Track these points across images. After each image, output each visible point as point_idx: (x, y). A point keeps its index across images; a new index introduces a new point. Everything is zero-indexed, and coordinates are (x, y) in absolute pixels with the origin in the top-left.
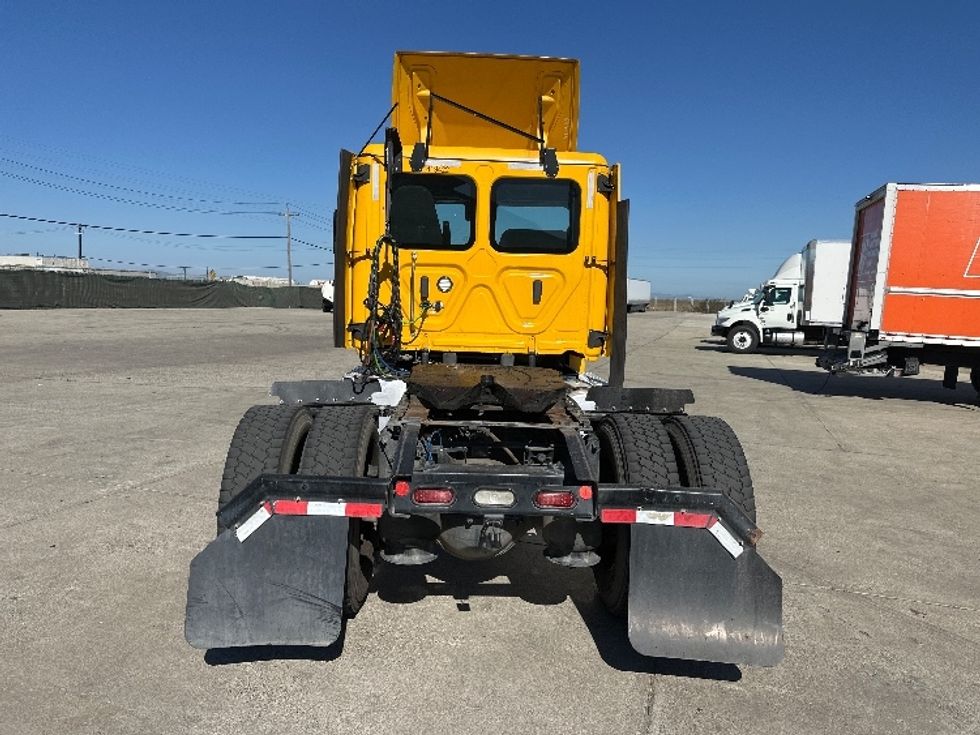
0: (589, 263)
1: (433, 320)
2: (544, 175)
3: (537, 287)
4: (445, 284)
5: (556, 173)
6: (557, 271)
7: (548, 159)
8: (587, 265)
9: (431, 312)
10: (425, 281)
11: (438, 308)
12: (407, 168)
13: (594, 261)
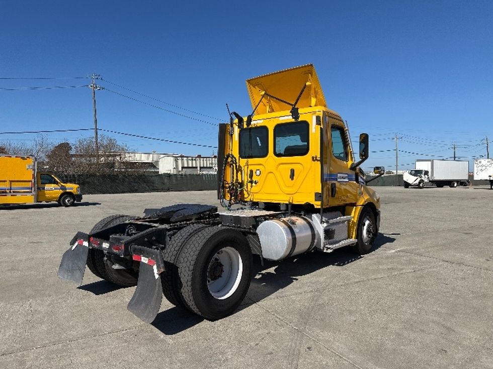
0: (314, 159)
1: (255, 188)
2: (293, 120)
3: (293, 172)
4: (258, 172)
5: (298, 119)
6: (301, 164)
7: (295, 113)
8: (313, 160)
9: (254, 184)
10: (252, 171)
11: (256, 183)
12: (245, 126)
13: (316, 158)
